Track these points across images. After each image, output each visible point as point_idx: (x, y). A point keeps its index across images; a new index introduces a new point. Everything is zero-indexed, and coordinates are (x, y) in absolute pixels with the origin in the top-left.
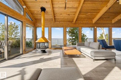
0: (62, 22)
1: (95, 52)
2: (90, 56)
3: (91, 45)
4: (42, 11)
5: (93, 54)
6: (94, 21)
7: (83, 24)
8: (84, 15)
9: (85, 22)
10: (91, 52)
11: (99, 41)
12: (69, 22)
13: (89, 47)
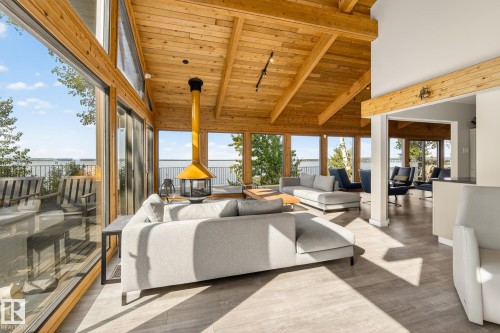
0: (241, 119)
1: (328, 197)
2: (316, 205)
3: (316, 184)
4: (192, 90)
5: (324, 201)
6: (323, 119)
7: (295, 124)
8: (299, 103)
9: (300, 120)
10: (320, 196)
11: (332, 173)
12: (258, 117)
13: (312, 187)
